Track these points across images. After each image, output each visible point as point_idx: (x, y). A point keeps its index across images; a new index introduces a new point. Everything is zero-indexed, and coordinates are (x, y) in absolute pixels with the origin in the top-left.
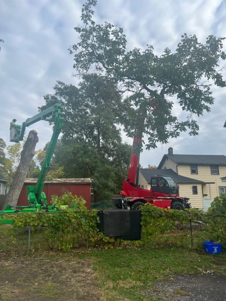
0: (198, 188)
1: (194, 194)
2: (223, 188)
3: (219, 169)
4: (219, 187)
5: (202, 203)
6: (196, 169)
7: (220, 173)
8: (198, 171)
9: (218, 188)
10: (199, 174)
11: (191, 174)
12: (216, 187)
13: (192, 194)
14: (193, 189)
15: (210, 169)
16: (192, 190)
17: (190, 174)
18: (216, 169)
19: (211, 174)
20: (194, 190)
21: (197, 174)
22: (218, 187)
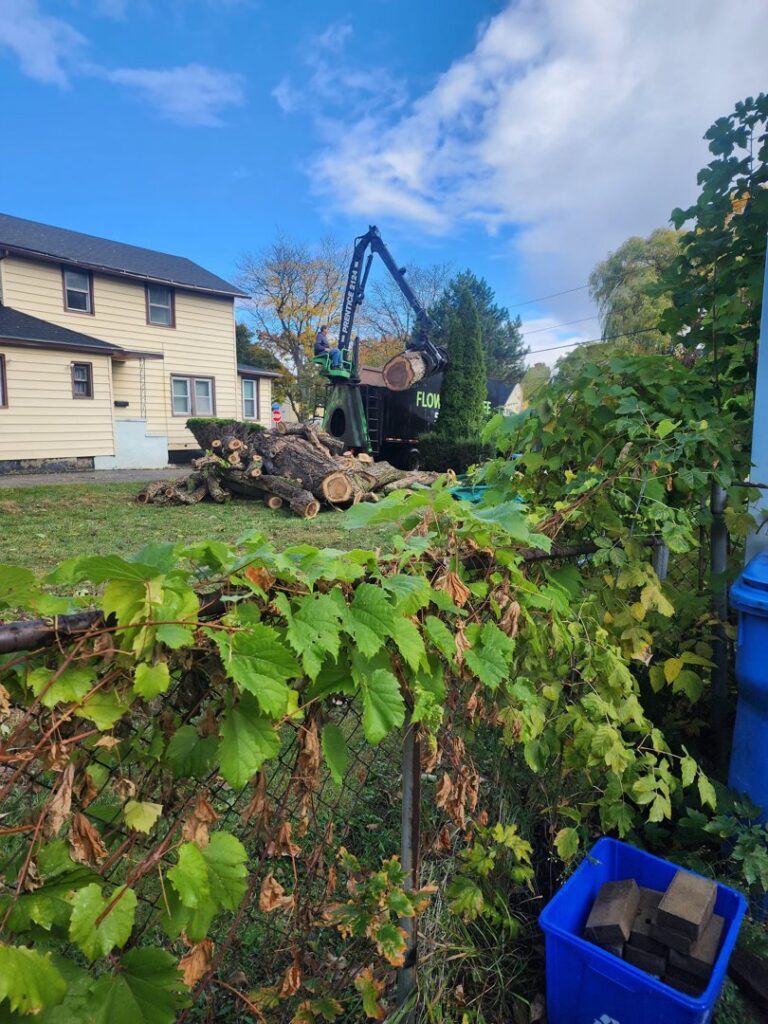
0: (95, 371)
1: (76, 396)
2: (185, 382)
3: (177, 307)
4: (173, 375)
5: (110, 437)
6: (87, 292)
7: (178, 321)
8: (96, 301)
9: (168, 381)
10: (97, 316)
11: (65, 310)
12: (161, 373)
13: (70, 396)
14: (73, 375)
15: (143, 301)
16: (69, 379)
17: (61, 311)
18: (167, 304)
19: (148, 323)
20: (79, 380)
21: (92, 313)
22: (168, 374)
